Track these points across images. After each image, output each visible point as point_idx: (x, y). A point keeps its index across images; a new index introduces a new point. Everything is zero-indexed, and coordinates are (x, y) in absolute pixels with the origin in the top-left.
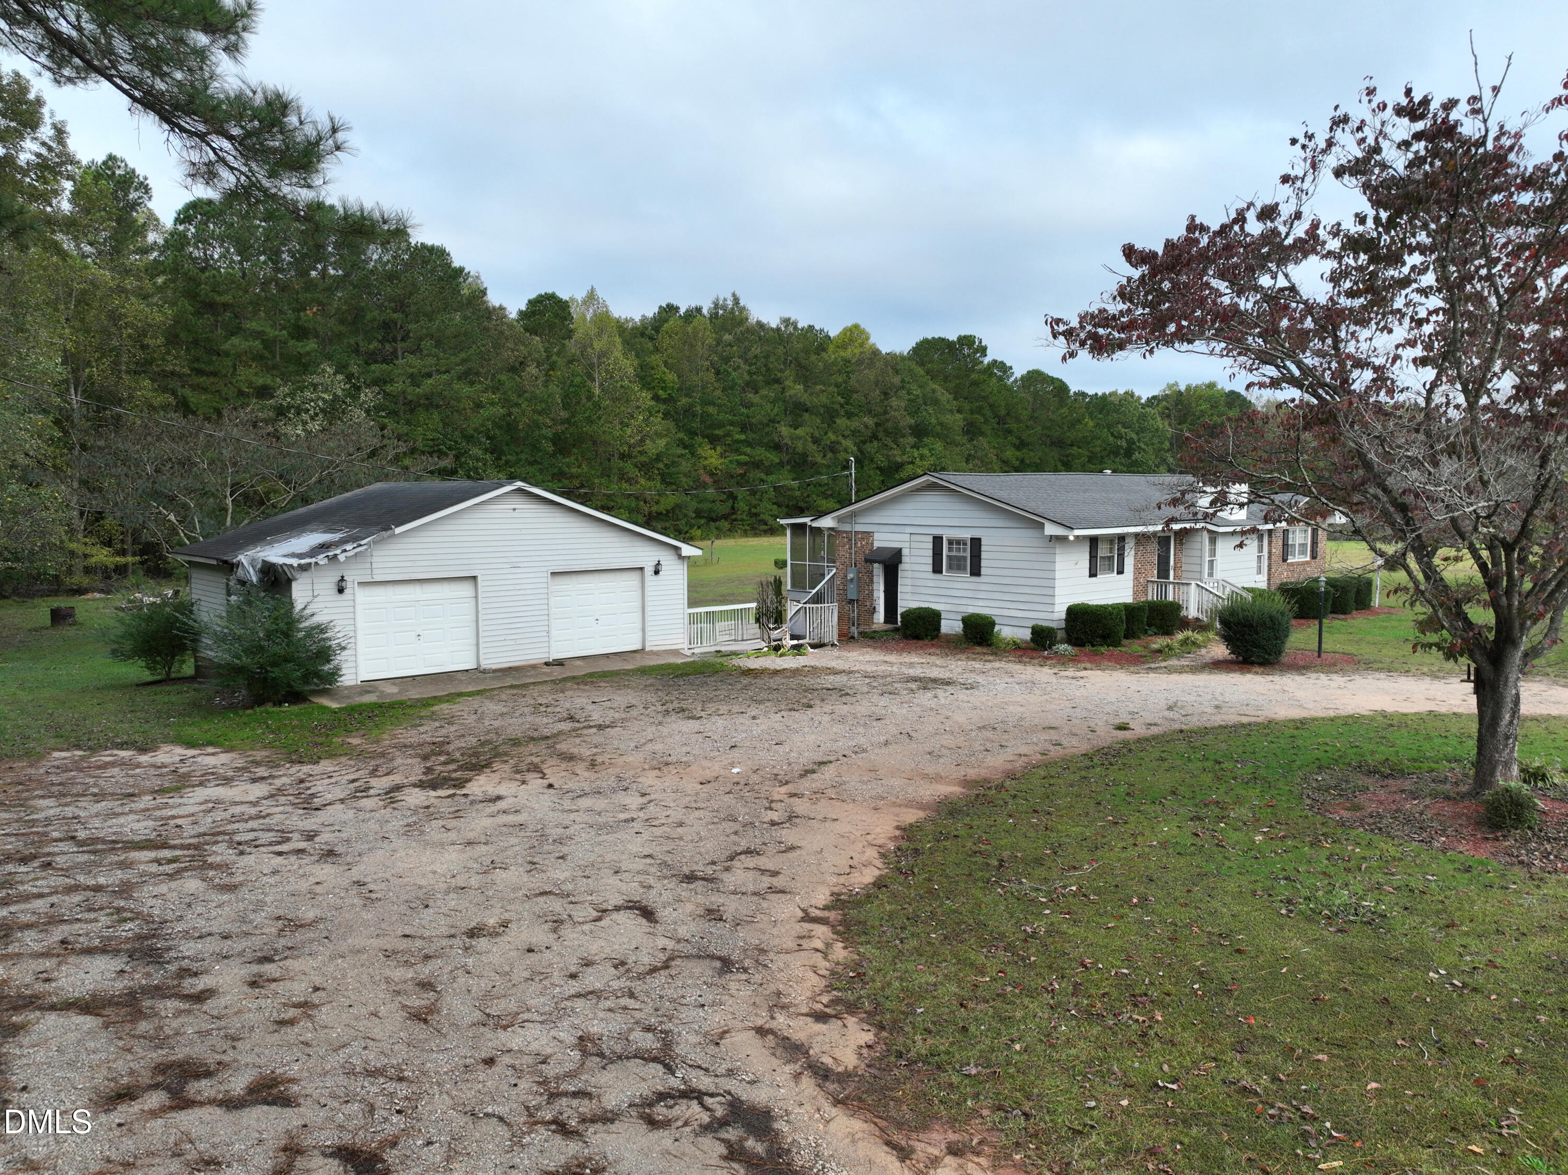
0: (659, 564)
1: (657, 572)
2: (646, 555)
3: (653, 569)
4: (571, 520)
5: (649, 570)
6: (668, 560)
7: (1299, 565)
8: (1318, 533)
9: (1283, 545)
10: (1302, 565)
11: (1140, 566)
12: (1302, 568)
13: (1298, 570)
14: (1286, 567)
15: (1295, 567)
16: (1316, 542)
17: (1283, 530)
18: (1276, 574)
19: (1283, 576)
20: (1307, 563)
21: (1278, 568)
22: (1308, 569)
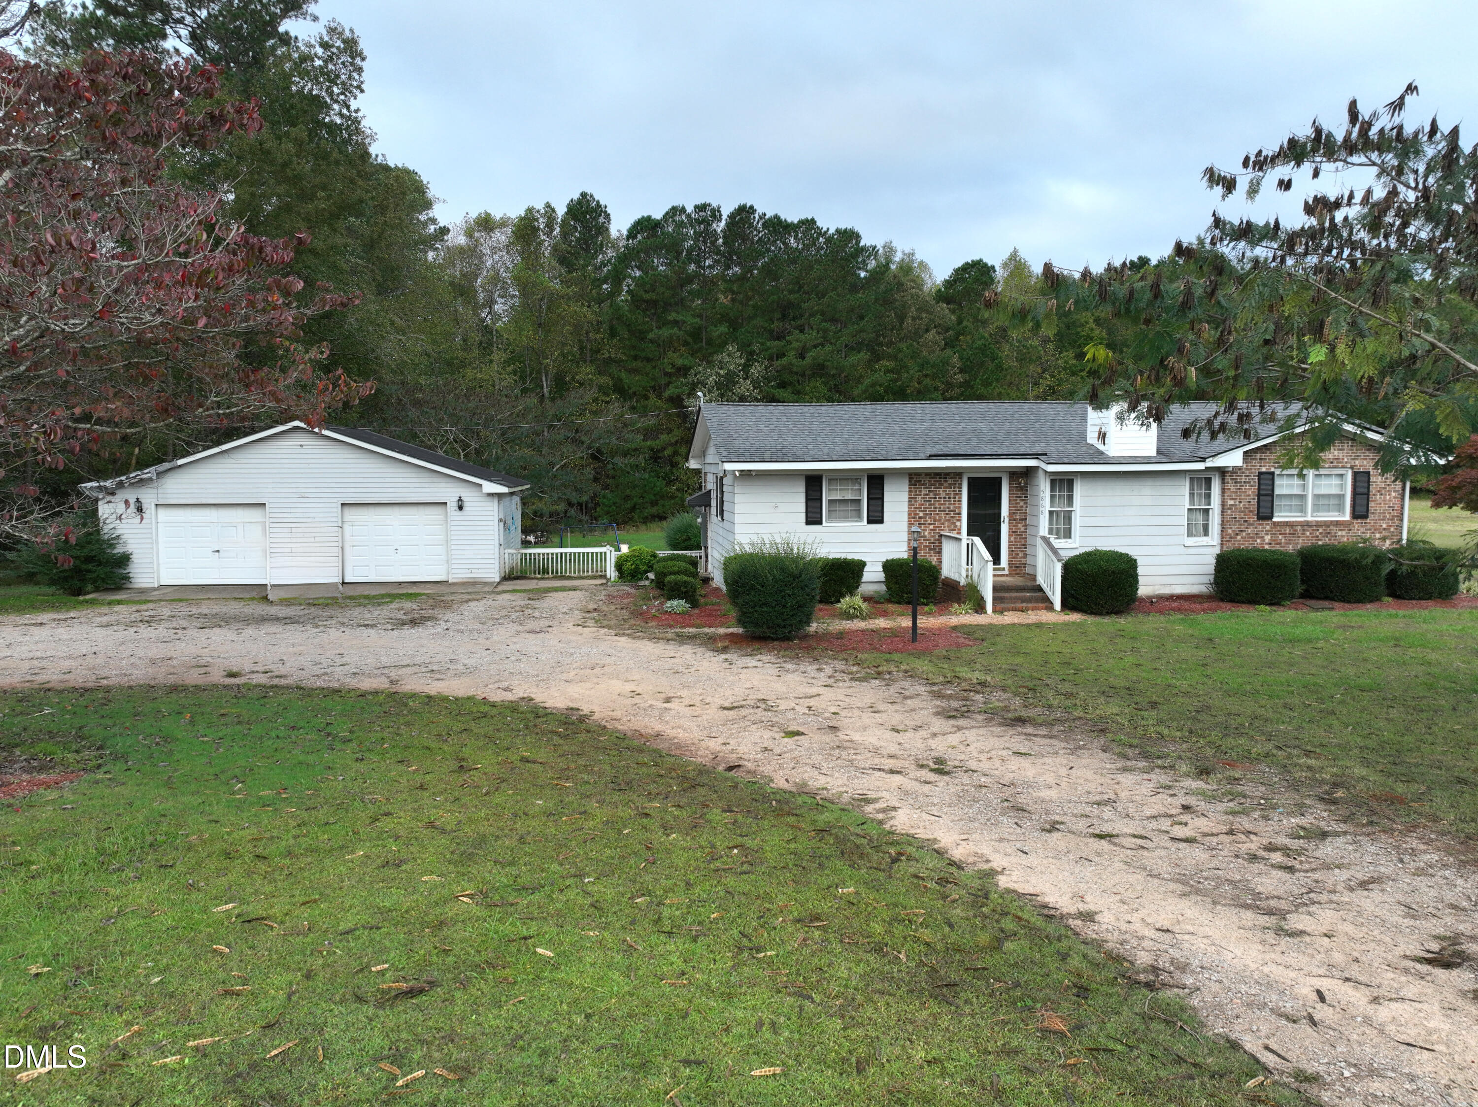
0: (460, 499)
1: (461, 508)
2: (449, 492)
3: (455, 504)
4: (357, 456)
5: (452, 505)
6: (469, 496)
7: (1311, 526)
8: (1372, 479)
9: (1259, 495)
10: (1321, 526)
11: (921, 514)
12: (1321, 530)
13: (1308, 533)
14: (1268, 528)
15: (1299, 528)
16: (1368, 494)
17: (1260, 474)
18: (1239, 538)
19: (1259, 541)
20: (1337, 524)
21: (1243, 528)
22: (1340, 533)
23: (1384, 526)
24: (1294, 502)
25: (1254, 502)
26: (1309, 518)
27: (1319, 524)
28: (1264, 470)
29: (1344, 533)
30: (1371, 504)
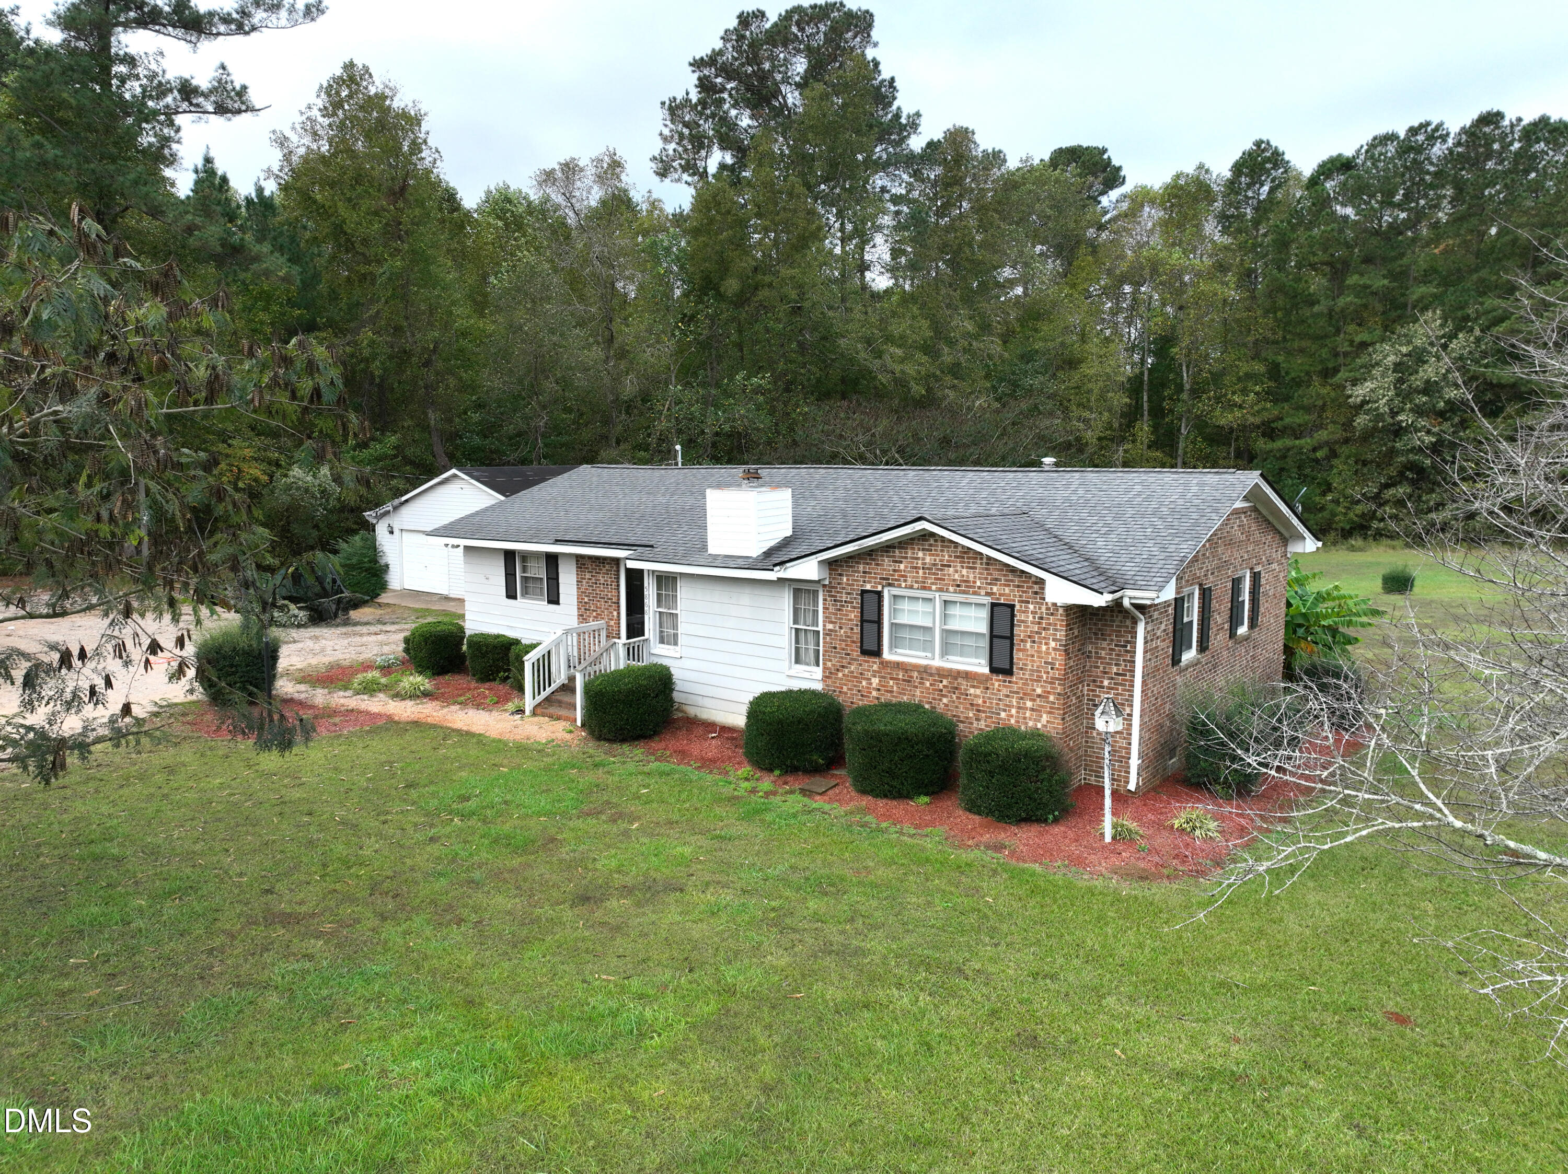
7: (931, 675)
8: (1019, 617)
9: (863, 621)
10: (946, 677)
11: (586, 600)
12: (945, 682)
13: (928, 684)
14: (875, 667)
15: (915, 674)
16: (1011, 638)
17: (864, 592)
18: (840, 675)
19: (864, 683)
20: (967, 675)
21: (845, 662)
22: (972, 691)
23: (1039, 691)
24: (919, 636)
25: (857, 630)
26: (937, 662)
27: (942, 673)
28: (868, 587)
29: (978, 692)
30: (1017, 655)
